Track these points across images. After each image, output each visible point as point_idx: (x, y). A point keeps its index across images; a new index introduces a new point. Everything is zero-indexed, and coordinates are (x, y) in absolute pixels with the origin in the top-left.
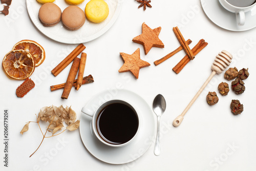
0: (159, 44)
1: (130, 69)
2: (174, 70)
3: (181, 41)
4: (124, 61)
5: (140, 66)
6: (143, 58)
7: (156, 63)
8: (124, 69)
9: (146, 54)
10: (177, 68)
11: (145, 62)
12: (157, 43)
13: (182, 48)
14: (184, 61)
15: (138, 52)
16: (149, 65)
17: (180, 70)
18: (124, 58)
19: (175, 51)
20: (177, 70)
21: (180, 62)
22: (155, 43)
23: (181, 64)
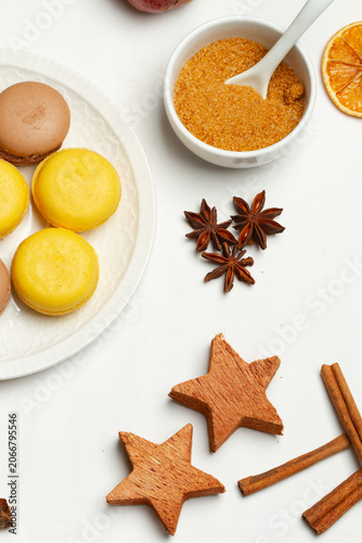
0: (267, 417)
1: (148, 494)
2: (310, 519)
3: (346, 418)
4: (129, 465)
5: (188, 489)
6: (200, 461)
7: (247, 488)
8: (128, 494)
9: (212, 448)
10: (318, 513)
11: (209, 477)
12: (259, 415)
13: (344, 443)
14: (347, 490)
15: (185, 435)
16: (221, 489)
17: (331, 523)
18: (133, 454)
19: (320, 450)
20: (319, 520)
21: (334, 492)
22: (249, 413)
23: (336, 499)
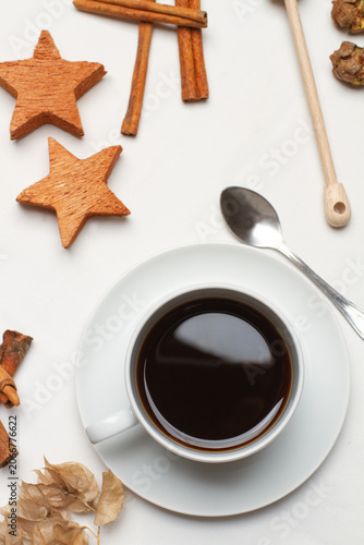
0: (87, 73)
1: (84, 210)
2: (192, 96)
3: (130, 12)
4: (49, 211)
5: (102, 175)
6: (83, 150)
7: (130, 131)
8: (73, 226)
9: (77, 133)
10: (191, 87)
11: (105, 151)
12: (81, 77)
13: (148, 28)
14: (188, 52)
15: (55, 151)
16: (120, 149)
17: (205, 83)
18: (41, 200)
19: (140, 51)
20: (197, 90)
21: (183, 62)
22: (74, 84)
23: (189, 65)
